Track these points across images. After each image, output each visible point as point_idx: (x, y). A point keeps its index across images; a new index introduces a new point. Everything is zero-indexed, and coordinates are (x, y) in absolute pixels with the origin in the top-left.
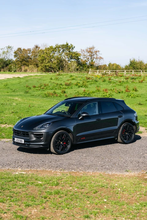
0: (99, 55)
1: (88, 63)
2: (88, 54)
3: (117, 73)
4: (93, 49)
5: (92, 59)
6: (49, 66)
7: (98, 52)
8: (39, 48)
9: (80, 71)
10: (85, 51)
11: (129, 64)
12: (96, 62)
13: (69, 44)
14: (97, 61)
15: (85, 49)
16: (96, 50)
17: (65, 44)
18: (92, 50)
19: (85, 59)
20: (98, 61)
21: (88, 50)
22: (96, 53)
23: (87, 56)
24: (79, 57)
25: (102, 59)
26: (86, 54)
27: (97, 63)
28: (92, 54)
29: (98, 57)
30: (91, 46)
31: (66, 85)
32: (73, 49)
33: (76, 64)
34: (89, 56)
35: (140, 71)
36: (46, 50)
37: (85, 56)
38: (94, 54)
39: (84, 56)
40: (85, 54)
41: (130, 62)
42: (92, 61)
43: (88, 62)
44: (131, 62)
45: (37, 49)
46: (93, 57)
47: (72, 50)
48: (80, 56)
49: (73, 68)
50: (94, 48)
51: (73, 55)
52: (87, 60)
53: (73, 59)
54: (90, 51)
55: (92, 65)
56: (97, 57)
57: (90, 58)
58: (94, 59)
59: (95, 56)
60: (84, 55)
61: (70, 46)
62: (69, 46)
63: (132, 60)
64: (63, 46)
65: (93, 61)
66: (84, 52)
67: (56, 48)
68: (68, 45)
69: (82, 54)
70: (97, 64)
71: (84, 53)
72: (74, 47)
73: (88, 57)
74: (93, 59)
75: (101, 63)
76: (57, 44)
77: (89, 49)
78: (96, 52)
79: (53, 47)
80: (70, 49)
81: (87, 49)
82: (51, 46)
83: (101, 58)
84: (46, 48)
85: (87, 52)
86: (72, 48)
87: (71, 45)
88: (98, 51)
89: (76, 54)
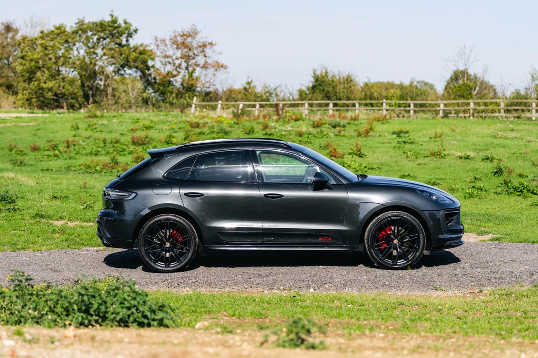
0: (213, 56)
1: (177, 82)
2: (179, 54)
3: (280, 112)
4: (194, 38)
5: (191, 69)
6: (55, 89)
7: (208, 47)
8: (16, 31)
9: (153, 105)
10: (168, 43)
11: (311, 85)
12: (202, 78)
13: (120, 21)
14: (206, 75)
15: (167, 38)
16: (202, 40)
17: (108, 19)
18: (189, 39)
19: (169, 68)
20: (210, 76)
21: (179, 39)
22: (203, 51)
23: (174, 57)
24: (150, 63)
25: (222, 70)
26: (170, 52)
27: (206, 80)
28: (191, 53)
29: (210, 61)
30: (187, 28)
31: (134, 143)
32: (130, 35)
33: (140, 85)
34: (182, 58)
35: (354, 105)
36: (42, 38)
37: (167, 60)
38: (196, 52)
39: (164, 60)
40: (168, 54)
41: (313, 80)
42: (191, 75)
43: (179, 79)
44: (317, 80)
45: (10, 35)
46: (192, 62)
47: (127, 41)
48: (153, 59)
49: (132, 95)
50: (196, 34)
51: (133, 55)
52: (175, 73)
53: (130, 68)
54: (183, 43)
55: (189, 89)
56: (206, 62)
57: (184, 65)
58: (198, 69)
59: (201, 60)
60: (166, 57)
61: (123, 25)
62: (119, 27)
63: (318, 73)
64: (101, 27)
65: (195, 75)
66: (166, 45)
67: (76, 32)
68: (114, 21)
69: (158, 53)
70: (207, 85)
71: (165, 48)
72: (136, 31)
73: (177, 62)
74: (194, 70)
75: (220, 82)
76: (81, 18)
77: (182, 36)
78: (204, 46)
79: (68, 29)
80: (121, 36)
81: (173, 35)
82: (58, 25)
83: (219, 66)
84: (42, 32)
85: (175, 46)
86: (127, 32)
87: (125, 23)
88: (211, 44)
89: (141, 53)
